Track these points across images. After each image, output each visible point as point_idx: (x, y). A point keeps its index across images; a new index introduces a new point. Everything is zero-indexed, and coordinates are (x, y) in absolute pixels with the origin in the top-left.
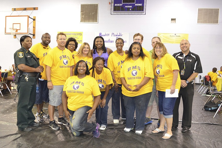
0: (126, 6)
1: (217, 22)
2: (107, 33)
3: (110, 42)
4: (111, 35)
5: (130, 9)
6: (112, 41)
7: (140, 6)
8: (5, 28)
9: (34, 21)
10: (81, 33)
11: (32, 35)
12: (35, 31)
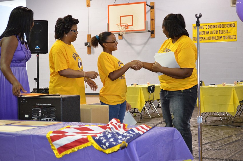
8: (108, 24)
9: (151, 10)
10: (233, 24)
11: (150, 33)
12: (154, 26)
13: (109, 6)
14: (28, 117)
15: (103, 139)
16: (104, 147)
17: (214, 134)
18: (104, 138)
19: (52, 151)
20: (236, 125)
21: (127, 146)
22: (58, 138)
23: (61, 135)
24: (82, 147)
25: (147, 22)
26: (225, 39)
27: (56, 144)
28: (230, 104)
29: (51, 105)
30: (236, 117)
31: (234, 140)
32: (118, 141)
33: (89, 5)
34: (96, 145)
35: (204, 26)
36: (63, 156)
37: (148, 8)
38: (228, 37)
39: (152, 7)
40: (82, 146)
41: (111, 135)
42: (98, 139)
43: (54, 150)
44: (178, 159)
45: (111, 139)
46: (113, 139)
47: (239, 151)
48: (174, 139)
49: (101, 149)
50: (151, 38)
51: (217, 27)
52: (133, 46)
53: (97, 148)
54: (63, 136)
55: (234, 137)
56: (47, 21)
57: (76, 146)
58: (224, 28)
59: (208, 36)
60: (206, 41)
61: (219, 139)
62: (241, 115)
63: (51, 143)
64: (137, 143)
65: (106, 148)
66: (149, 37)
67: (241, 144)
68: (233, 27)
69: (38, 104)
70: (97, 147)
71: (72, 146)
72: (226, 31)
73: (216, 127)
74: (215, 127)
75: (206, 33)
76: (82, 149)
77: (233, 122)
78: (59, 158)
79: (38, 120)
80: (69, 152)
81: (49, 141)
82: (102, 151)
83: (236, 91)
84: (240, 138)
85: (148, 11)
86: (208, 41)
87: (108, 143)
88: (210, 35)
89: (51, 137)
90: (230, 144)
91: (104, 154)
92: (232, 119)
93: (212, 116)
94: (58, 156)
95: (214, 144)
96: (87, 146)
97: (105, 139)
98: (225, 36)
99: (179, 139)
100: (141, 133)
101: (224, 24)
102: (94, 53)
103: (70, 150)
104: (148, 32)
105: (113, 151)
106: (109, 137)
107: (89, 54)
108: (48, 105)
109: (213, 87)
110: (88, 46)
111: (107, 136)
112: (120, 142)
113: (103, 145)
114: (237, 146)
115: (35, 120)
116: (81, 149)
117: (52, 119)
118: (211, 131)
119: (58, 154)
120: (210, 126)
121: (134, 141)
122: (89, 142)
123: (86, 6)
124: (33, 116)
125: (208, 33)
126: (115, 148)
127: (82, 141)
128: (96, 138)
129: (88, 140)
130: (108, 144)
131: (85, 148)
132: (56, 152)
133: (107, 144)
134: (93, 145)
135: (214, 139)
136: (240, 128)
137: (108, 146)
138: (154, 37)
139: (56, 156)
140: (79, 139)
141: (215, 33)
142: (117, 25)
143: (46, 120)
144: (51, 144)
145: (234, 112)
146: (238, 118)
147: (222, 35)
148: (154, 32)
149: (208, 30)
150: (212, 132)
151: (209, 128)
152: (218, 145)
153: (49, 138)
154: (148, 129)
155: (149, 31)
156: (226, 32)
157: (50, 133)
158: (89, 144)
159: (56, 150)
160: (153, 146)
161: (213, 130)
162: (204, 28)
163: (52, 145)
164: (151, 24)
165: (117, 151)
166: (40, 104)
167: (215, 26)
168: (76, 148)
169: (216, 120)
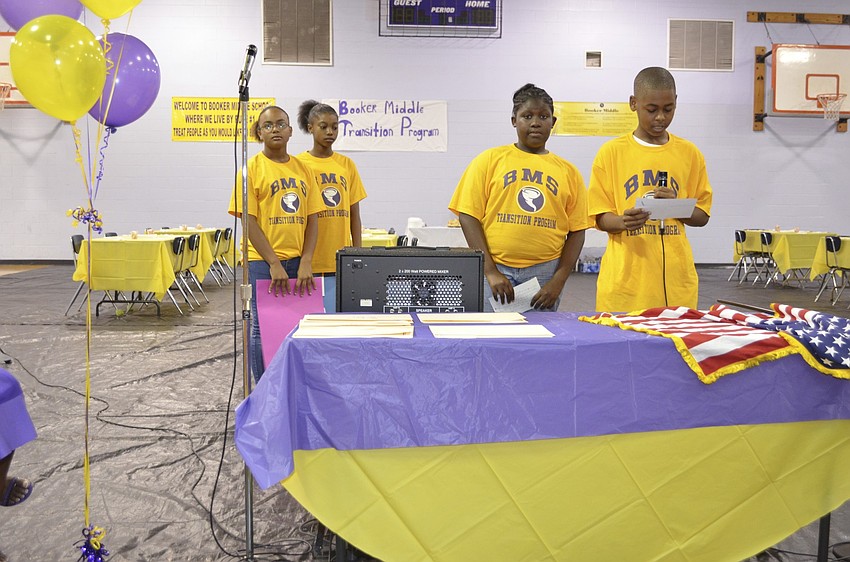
0: (433, 9)
1: (729, 65)
2: (366, 102)
3: (378, 134)
4: (381, 107)
5: (450, 20)
6: (385, 130)
7: (483, 8)
14: (371, 306)
24: (777, 357)
29: (447, 271)
34: (806, 354)
35: (200, 104)
51: (230, 107)
52: (15, 141)
53: (811, 360)
59: (209, 126)
60: (203, 138)
69: (407, 271)
70: (808, 358)
75: (204, 120)
78: (709, 382)
86: (209, 138)
88: (213, 126)
108: (439, 272)
117: (451, 308)
125: (208, 119)
141: (225, 120)
143: (431, 310)
149: (208, 112)
162: (200, 107)
166: (413, 271)
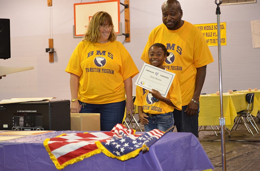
8: (75, 27)
9: (126, 9)
10: (222, 25)
11: (124, 36)
12: (129, 28)
13: (75, 5)
14: (7, 127)
15: (116, 145)
16: (118, 153)
17: (210, 150)
18: (116, 143)
19: (51, 162)
20: (235, 140)
21: (148, 150)
22: (59, 145)
23: (62, 142)
24: (90, 156)
25: (122, 23)
26: (213, 43)
27: (57, 153)
28: (226, 115)
29: (36, 111)
30: (231, 132)
31: (236, 156)
32: (135, 146)
33: (51, 3)
34: (106, 152)
36: (65, 167)
37: (122, 7)
38: (216, 40)
39: (127, 7)
40: (89, 154)
41: (125, 139)
42: (109, 144)
43: (54, 160)
44: (196, 169)
45: (125, 144)
46: (128, 143)
47: (245, 168)
48: (191, 145)
49: (114, 156)
50: (126, 42)
51: (203, 28)
53: (109, 155)
54: (63, 144)
55: (234, 152)
56: (9, 20)
57: (82, 154)
58: (212, 30)
61: (217, 155)
62: (237, 129)
63: (50, 152)
64: (156, 147)
65: (120, 155)
66: (123, 41)
67: (245, 160)
68: (222, 29)
69: (20, 111)
70: (108, 153)
71: (77, 154)
72: (214, 33)
73: (211, 143)
74: (209, 143)
76: (89, 158)
77: (229, 137)
78: (60, 169)
79: (20, 130)
80: (72, 161)
81: (47, 150)
82: (115, 158)
83: (233, 100)
84: (242, 154)
85: (122, 11)
87: (123, 148)
89: (49, 145)
90: (232, 160)
91: (119, 161)
92: (228, 133)
93: (205, 130)
94: (59, 167)
95: (213, 160)
96: (95, 154)
97: (118, 144)
98: (213, 40)
99: (196, 145)
100: (158, 138)
101: (211, 25)
102: (57, 60)
103: (74, 160)
104: (122, 36)
105: (131, 157)
106: (122, 142)
107: (51, 62)
108: (33, 111)
109: (205, 96)
110: (50, 53)
111: (120, 141)
112: (137, 147)
113: (116, 151)
114: (240, 162)
115: (16, 130)
116: (87, 157)
117: (38, 129)
118: (206, 147)
119: (59, 165)
120: (204, 142)
121: (153, 145)
122: (98, 149)
123: (47, 4)
124: (13, 125)
126: (133, 153)
127: (89, 147)
128: (106, 144)
129: (96, 146)
130: (124, 150)
131: (94, 156)
132: (56, 163)
133: (122, 150)
134: (104, 153)
135: (212, 155)
136: (238, 143)
137: (124, 151)
138: (129, 41)
139: (57, 168)
140: (86, 146)
142: (85, 27)
143: (30, 130)
144: (49, 154)
145: (230, 124)
146: (234, 133)
147: (210, 38)
148: (129, 35)
150: (208, 148)
151: (203, 144)
152: (218, 161)
153: (46, 146)
154: (163, 134)
155: (123, 34)
156: (214, 35)
157: (47, 141)
158: (98, 151)
159: (56, 160)
160: (172, 152)
161: (208, 146)
163: (51, 155)
164: (126, 26)
165: (136, 157)
166: (23, 111)
167: (201, 28)
168: (81, 156)
169: (209, 135)
